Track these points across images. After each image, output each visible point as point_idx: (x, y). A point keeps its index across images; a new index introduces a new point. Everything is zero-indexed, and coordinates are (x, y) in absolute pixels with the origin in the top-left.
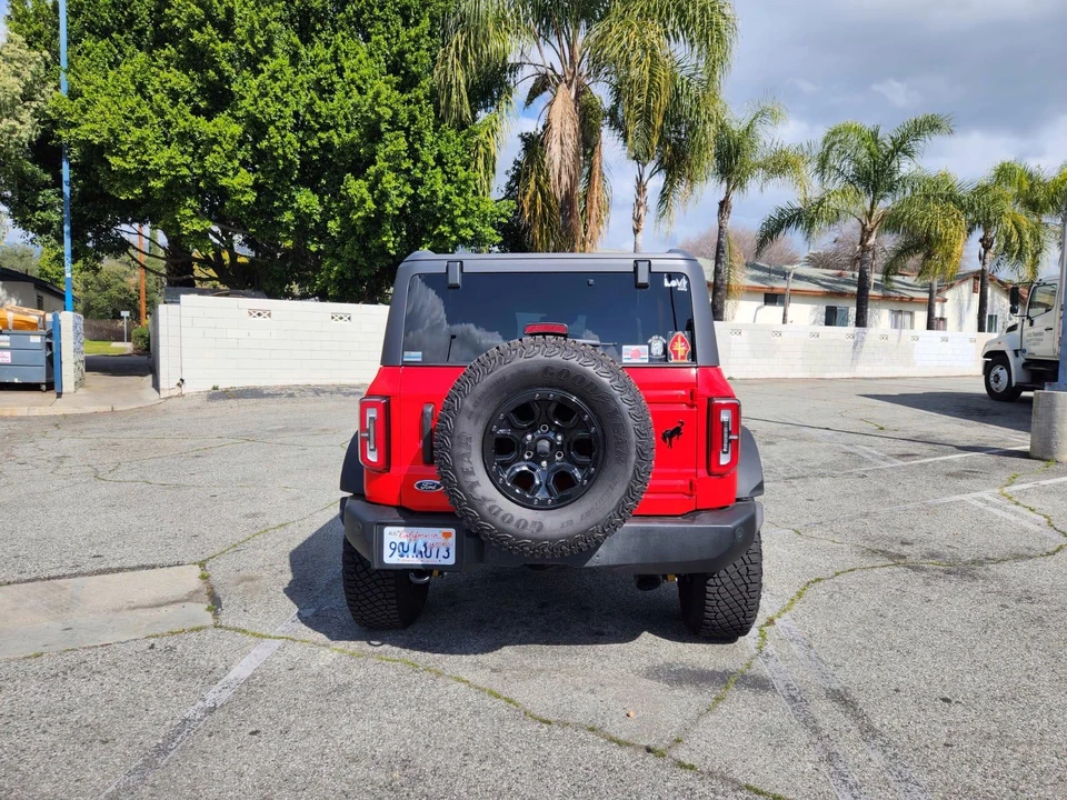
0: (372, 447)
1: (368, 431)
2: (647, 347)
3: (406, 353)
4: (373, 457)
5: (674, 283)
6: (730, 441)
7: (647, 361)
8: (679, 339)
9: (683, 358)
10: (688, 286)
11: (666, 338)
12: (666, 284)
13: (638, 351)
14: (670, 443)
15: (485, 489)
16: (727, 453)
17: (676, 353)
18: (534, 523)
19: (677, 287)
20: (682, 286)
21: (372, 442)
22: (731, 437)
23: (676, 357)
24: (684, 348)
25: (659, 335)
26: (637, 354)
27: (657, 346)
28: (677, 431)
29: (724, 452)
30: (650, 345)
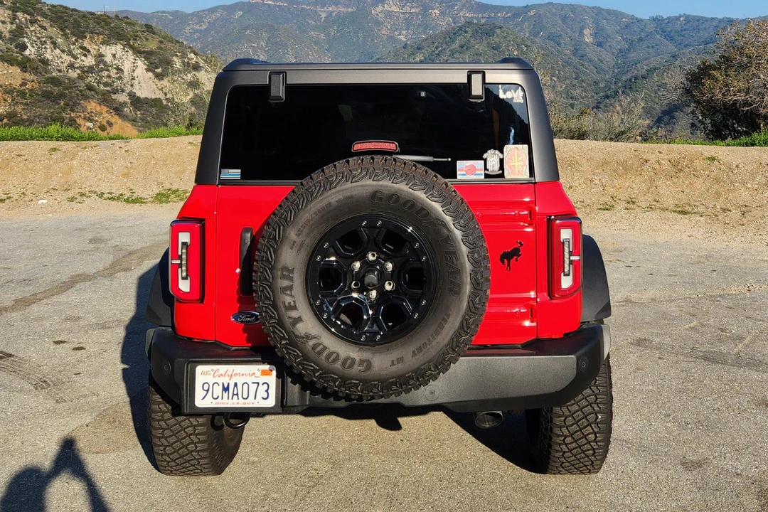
0: (184, 274)
1: (180, 258)
2: (483, 161)
3: (224, 171)
4: (184, 286)
5: (509, 95)
6: (571, 262)
7: (483, 177)
8: (517, 152)
9: (521, 173)
10: (525, 97)
11: (502, 153)
12: (502, 95)
13: (472, 167)
14: (509, 265)
15: (308, 325)
16: (568, 275)
17: (513, 168)
18: (362, 362)
19: (513, 98)
20: (518, 96)
21: (184, 268)
22: (572, 258)
24: (521, 163)
25: (495, 149)
26: (472, 170)
28: (515, 252)
29: (565, 275)
30: (485, 160)
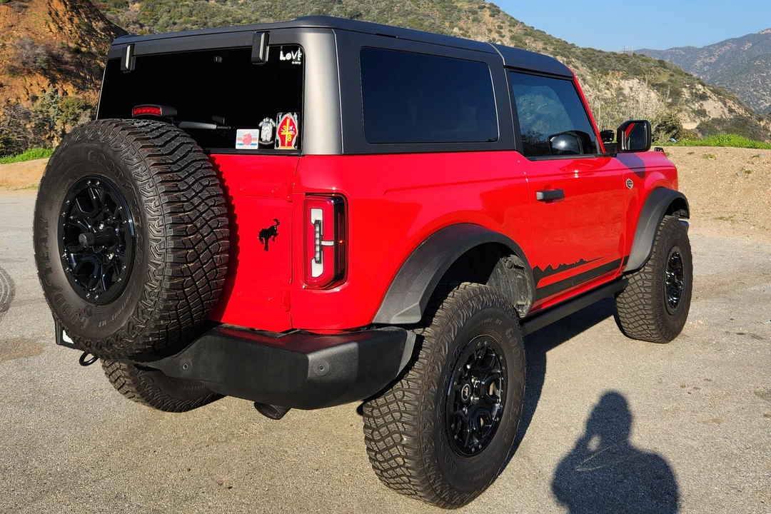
2: (258, 130)
5: (289, 56)
6: (322, 248)
7: (257, 147)
8: (288, 121)
9: (290, 144)
10: (303, 58)
11: (275, 121)
12: (282, 58)
13: (249, 135)
14: (266, 245)
16: (319, 262)
17: (283, 138)
19: (292, 60)
20: (296, 59)
22: (324, 243)
23: (283, 144)
24: (292, 133)
25: (270, 117)
26: (248, 140)
27: (267, 127)
28: (273, 231)
29: (316, 262)
